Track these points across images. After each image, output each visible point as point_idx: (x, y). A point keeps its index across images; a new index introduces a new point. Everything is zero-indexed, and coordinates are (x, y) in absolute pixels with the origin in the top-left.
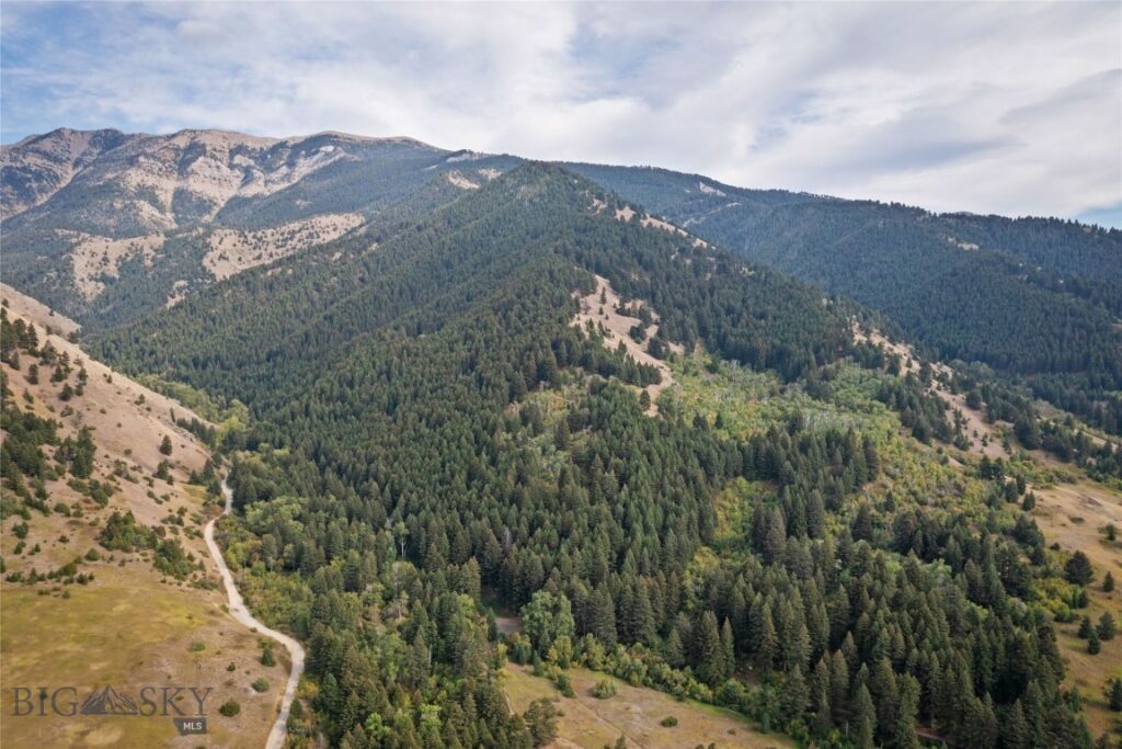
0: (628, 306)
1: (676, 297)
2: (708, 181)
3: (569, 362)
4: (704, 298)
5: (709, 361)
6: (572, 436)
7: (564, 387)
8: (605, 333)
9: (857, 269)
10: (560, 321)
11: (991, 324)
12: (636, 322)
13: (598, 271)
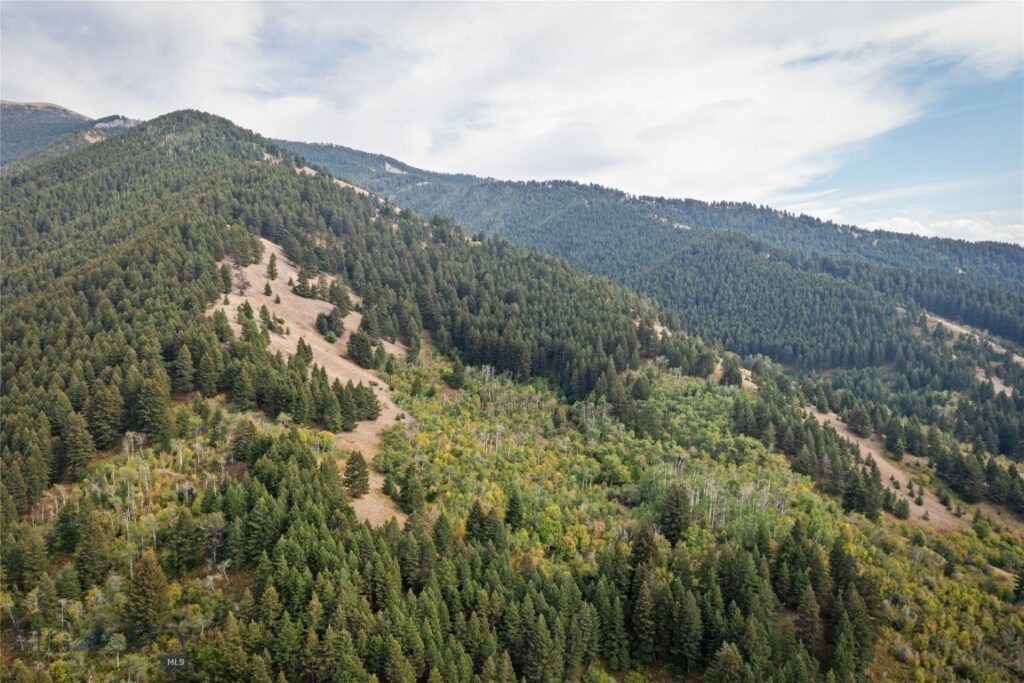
0: (313, 282)
1: (384, 270)
2: (394, 162)
3: (198, 384)
4: (423, 272)
5: (448, 369)
6: (176, 589)
7: (178, 445)
8: (274, 326)
9: (569, 249)
10: (187, 305)
11: (755, 308)
12: (327, 307)
13: (266, 234)
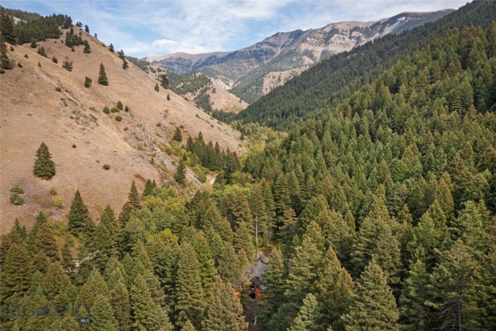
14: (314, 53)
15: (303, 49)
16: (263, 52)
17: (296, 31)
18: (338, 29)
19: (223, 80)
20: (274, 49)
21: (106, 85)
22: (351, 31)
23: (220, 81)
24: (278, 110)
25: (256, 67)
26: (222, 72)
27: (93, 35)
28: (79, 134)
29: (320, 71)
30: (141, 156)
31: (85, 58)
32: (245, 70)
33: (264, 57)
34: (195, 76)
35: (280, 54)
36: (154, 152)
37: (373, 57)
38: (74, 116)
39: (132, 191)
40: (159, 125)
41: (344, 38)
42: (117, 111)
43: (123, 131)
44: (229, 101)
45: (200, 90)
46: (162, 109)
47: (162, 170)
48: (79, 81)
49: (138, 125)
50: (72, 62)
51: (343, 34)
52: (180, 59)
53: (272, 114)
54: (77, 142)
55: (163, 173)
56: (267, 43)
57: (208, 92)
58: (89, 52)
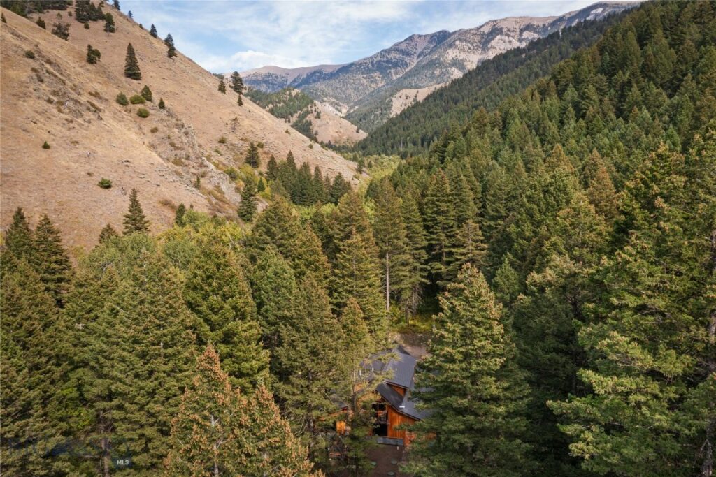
14: (466, 63)
15: (451, 58)
16: (391, 63)
17: (440, 32)
18: (502, 28)
19: (332, 104)
20: (407, 60)
21: (137, 79)
22: (522, 31)
23: (327, 105)
24: (415, 135)
25: (380, 85)
26: (331, 93)
27: (126, 13)
28: (59, 128)
29: (479, 77)
30: (178, 173)
31: (105, 39)
32: (364, 89)
33: (393, 71)
34: (290, 94)
35: (416, 66)
36: (203, 169)
37: (564, 49)
38: (55, 99)
39: (130, 211)
40: (222, 141)
41: (510, 42)
42: (142, 102)
43: (150, 134)
44: (341, 130)
45: (297, 115)
46: (228, 118)
47: (216, 198)
48: (78, 53)
49: (176, 125)
50: (68, 25)
51: (509, 36)
52: (270, 75)
53: (405, 143)
54: (54, 140)
55: (216, 203)
56: (397, 50)
57: (310, 117)
58: (113, 30)
